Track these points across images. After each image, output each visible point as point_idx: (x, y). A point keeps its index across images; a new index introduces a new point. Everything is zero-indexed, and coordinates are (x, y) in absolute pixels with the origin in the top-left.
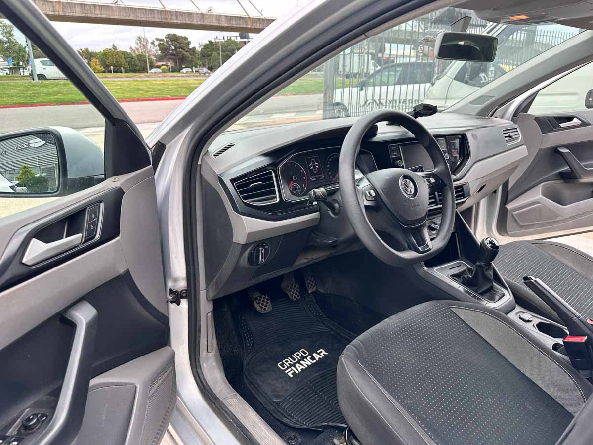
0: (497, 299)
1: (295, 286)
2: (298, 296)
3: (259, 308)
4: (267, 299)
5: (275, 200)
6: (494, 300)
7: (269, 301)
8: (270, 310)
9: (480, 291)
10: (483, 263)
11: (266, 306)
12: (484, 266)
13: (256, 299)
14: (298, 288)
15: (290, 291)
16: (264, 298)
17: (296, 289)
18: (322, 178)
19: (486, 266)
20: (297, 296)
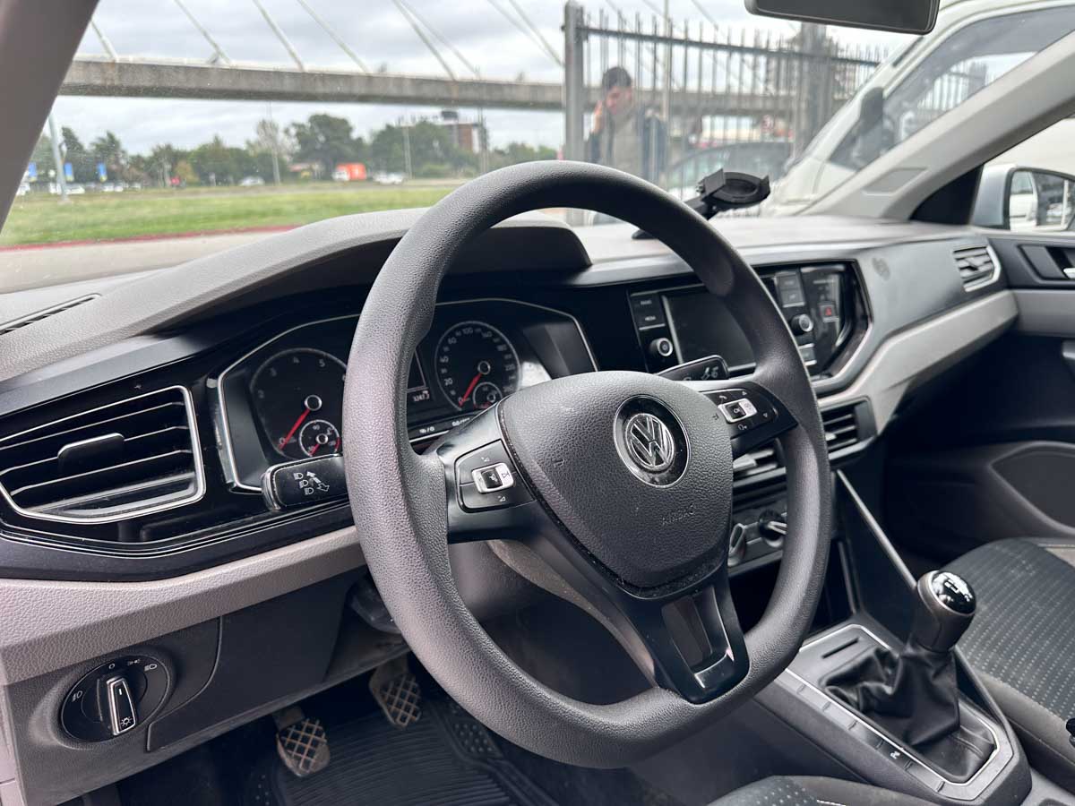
0: (972, 765)
1: (406, 687)
2: (415, 714)
3: (289, 762)
4: (318, 734)
5: (190, 490)
6: (963, 772)
7: (323, 739)
8: (324, 763)
9: (920, 738)
10: (923, 652)
11: (311, 754)
12: (928, 661)
13: (285, 733)
14: (414, 691)
15: (390, 702)
16: (309, 730)
17: (409, 693)
18: (420, 398)
19: (935, 659)
20: (410, 716)
